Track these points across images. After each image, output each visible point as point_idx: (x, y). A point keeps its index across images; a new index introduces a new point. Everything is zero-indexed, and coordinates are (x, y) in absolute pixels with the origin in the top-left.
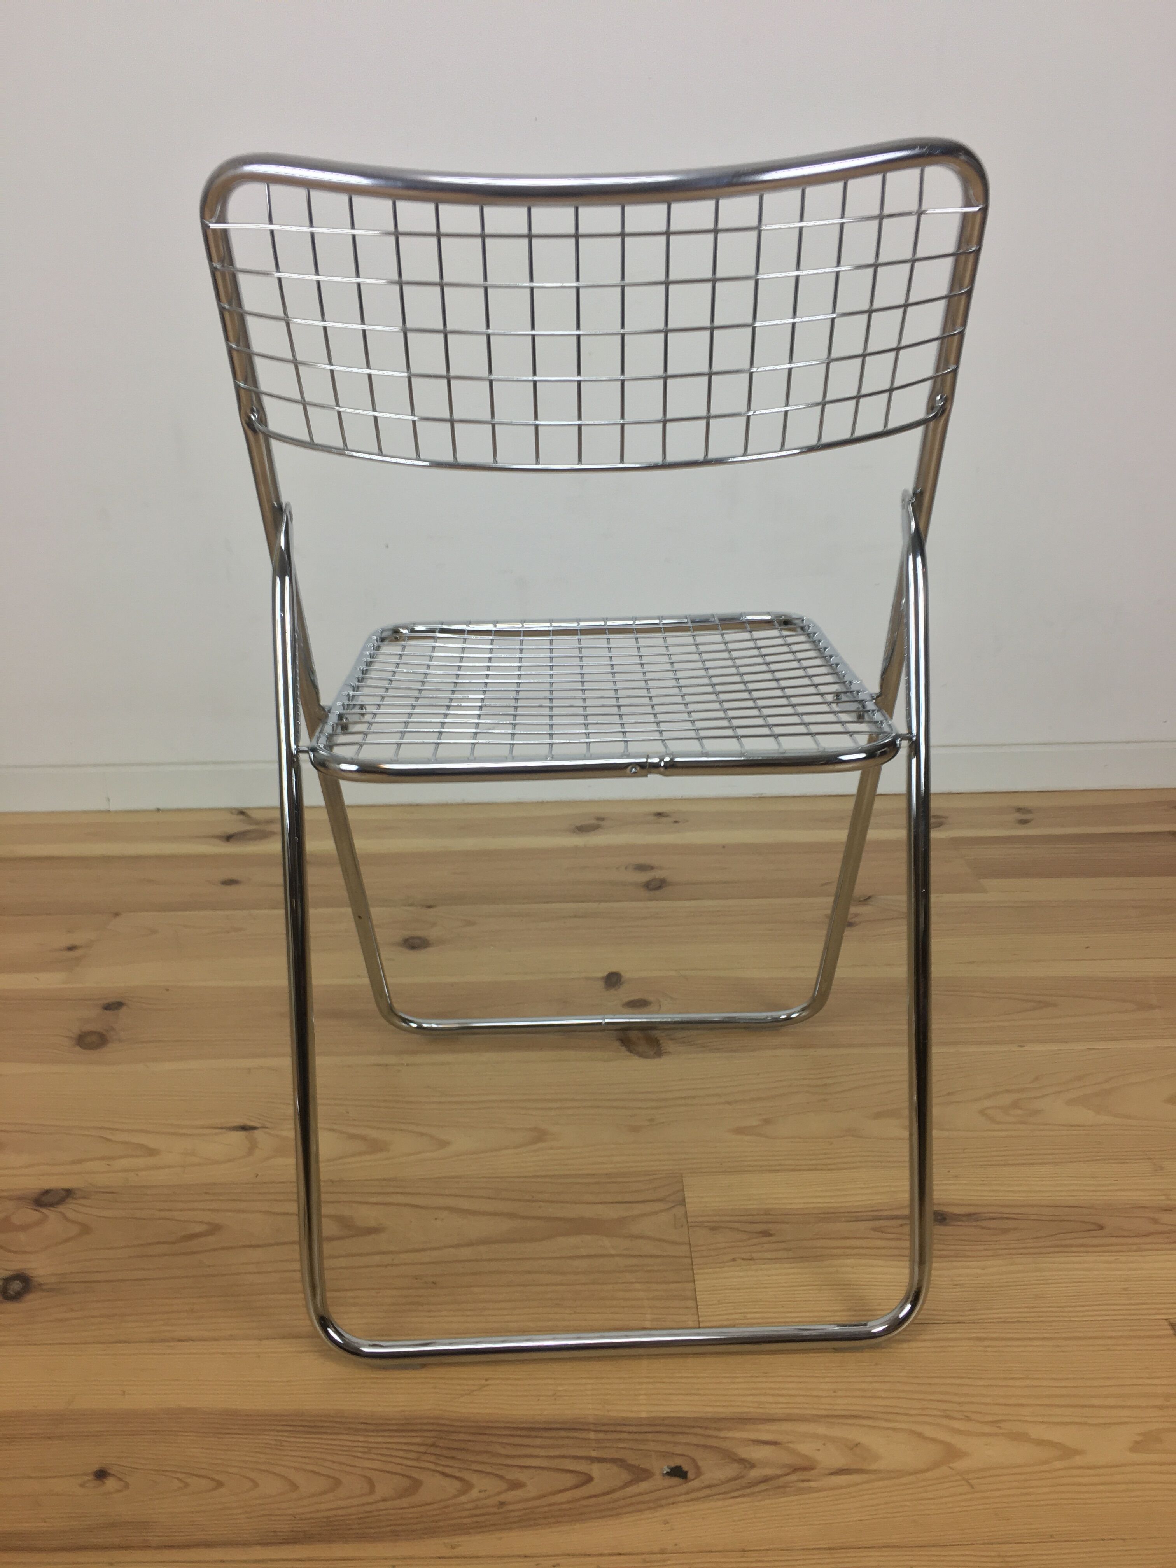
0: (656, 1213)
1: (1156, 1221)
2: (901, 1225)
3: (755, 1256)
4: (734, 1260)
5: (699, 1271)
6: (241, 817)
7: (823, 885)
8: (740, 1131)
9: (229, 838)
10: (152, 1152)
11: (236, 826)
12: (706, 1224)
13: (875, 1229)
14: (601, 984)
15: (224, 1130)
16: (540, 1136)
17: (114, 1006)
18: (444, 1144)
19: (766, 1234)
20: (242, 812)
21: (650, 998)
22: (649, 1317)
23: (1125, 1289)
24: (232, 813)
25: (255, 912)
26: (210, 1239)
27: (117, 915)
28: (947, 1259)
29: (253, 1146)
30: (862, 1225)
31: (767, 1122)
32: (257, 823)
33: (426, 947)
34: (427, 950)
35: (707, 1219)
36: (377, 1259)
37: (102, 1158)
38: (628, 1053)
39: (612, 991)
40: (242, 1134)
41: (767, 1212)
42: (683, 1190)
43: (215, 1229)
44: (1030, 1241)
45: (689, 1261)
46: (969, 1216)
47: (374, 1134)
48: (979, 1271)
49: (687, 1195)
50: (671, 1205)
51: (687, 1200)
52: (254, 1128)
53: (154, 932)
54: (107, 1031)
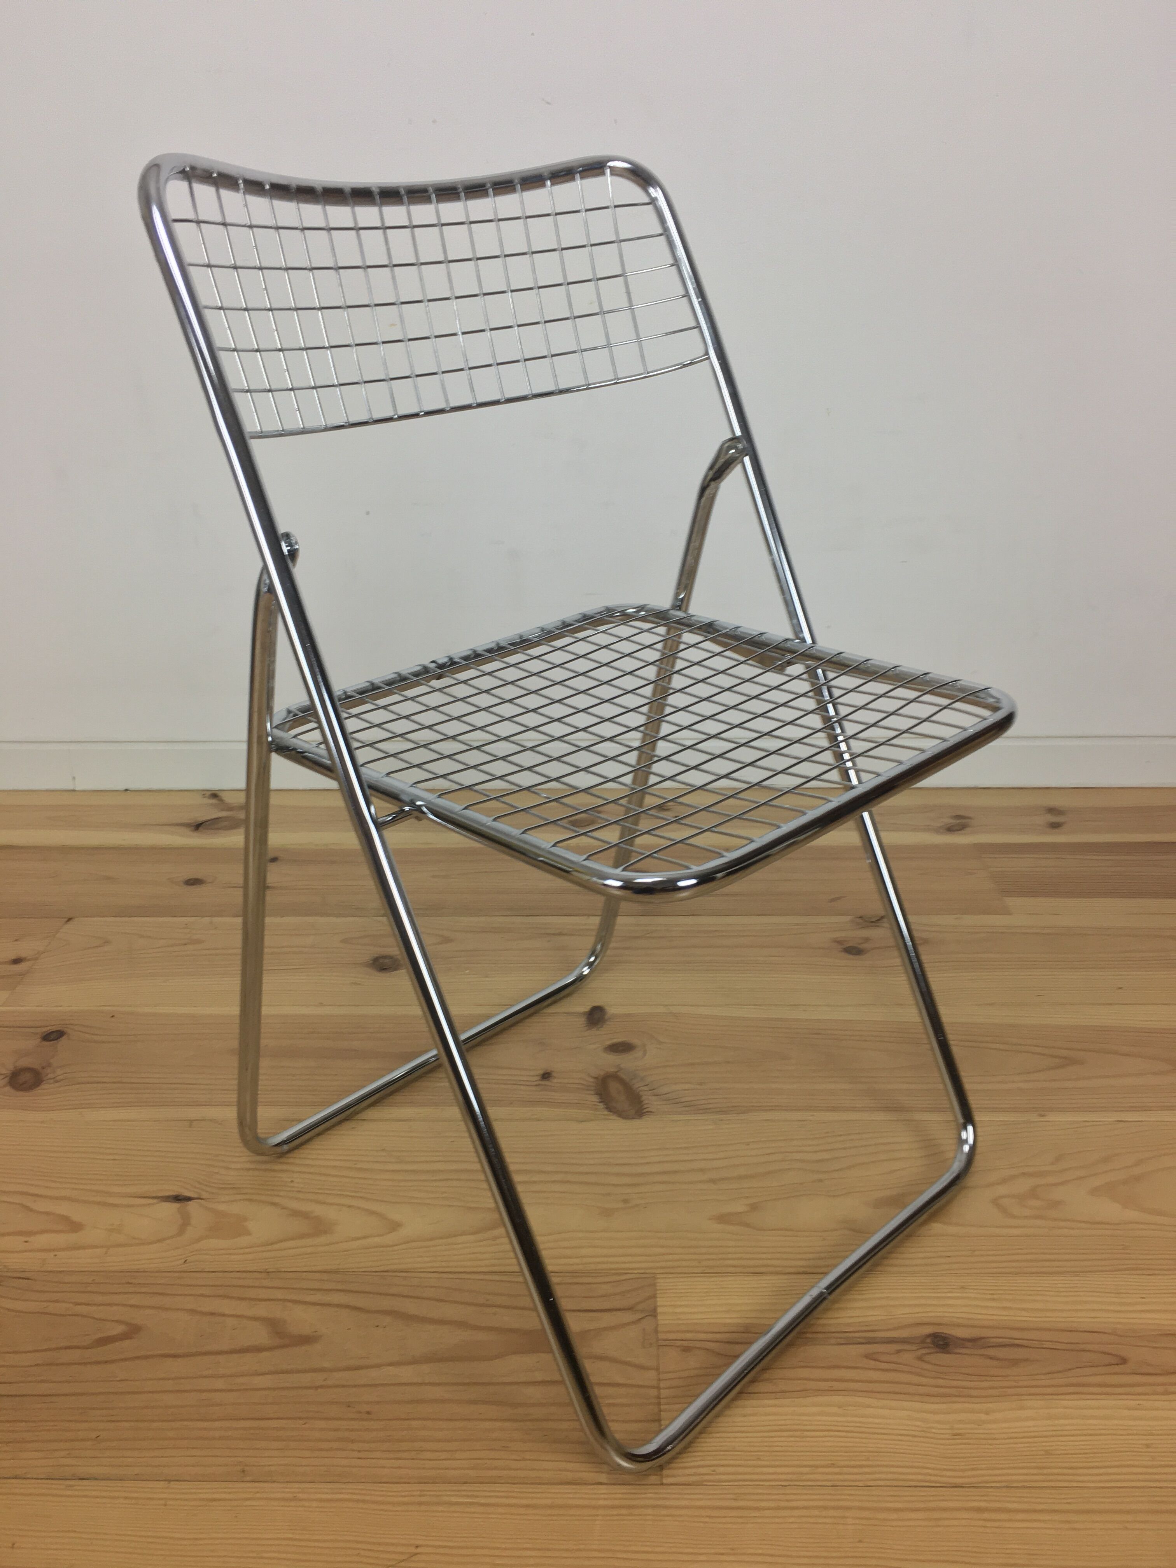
0: (622, 1326)
2: (898, 1352)
5: (667, 1409)
6: (214, 801)
7: (832, 900)
8: (722, 1219)
9: (198, 826)
10: (75, 1227)
11: (207, 812)
12: (679, 1343)
13: (867, 1356)
14: (582, 1020)
15: (155, 1201)
17: (54, 1036)
18: (395, 1226)
20: (214, 795)
21: (634, 1040)
24: (204, 796)
25: (216, 920)
26: (127, 1343)
27: (70, 919)
29: (185, 1222)
30: (853, 1350)
31: (754, 1208)
32: (230, 808)
33: (396, 969)
34: (397, 972)
35: (679, 1337)
36: (306, 1379)
37: (21, 1233)
39: (594, 1031)
40: (176, 1206)
42: (654, 1297)
43: (133, 1331)
44: (1042, 1377)
45: (653, 1392)
46: (974, 1341)
47: (318, 1210)
48: (983, 1417)
49: (658, 1304)
50: (639, 1316)
51: (659, 1310)
52: (189, 1199)
53: (107, 942)
54: (43, 1068)
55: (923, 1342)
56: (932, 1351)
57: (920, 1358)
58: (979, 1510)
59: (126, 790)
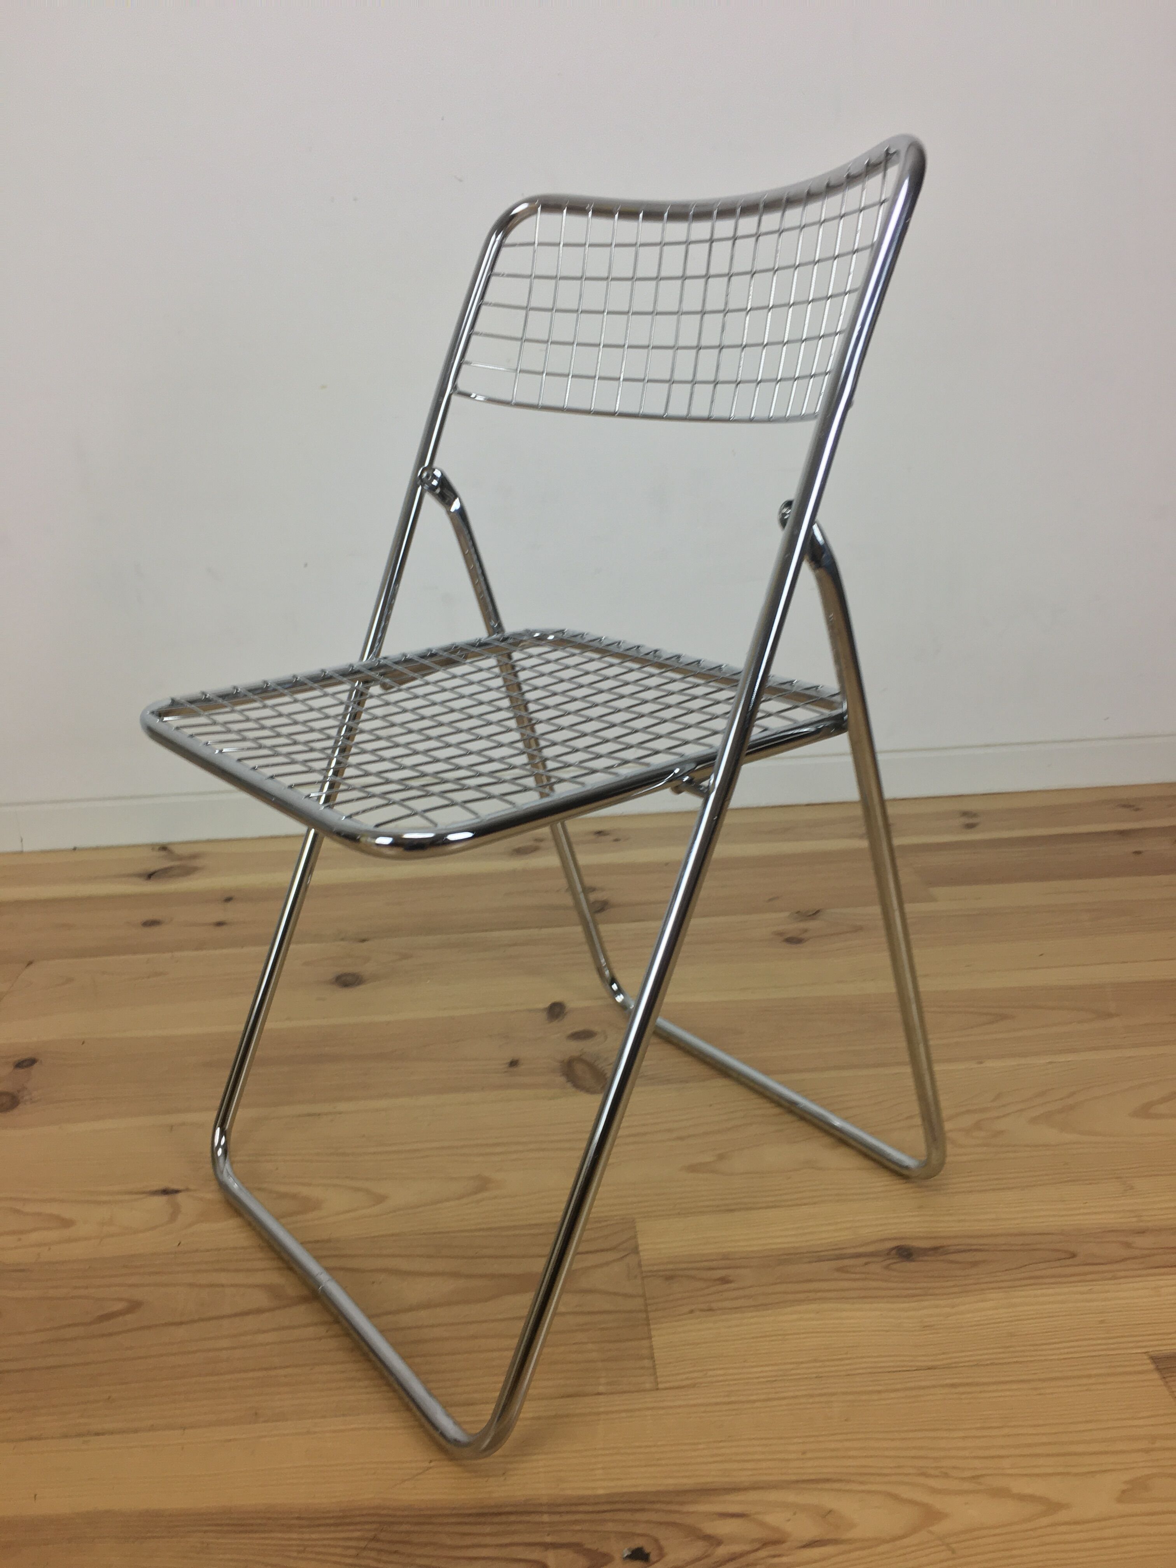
0: (607, 1264)
1: (1128, 1245)
2: (866, 1264)
3: (714, 1305)
4: (692, 1312)
5: (655, 1326)
6: (163, 853)
7: (771, 900)
8: (693, 1169)
9: (150, 876)
10: (66, 1223)
11: (158, 863)
12: (661, 1273)
13: (840, 1270)
14: (546, 1014)
15: (143, 1196)
16: (483, 1184)
17: (26, 1063)
18: (381, 1199)
19: (724, 1280)
20: (164, 848)
21: (596, 1028)
22: (603, 1381)
23: (1102, 1322)
24: (153, 849)
25: (178, 954)
26: (130, 1317)
27: (30, 963)
28: (915, 1299)
29: (175, 1212)
30: (825, 1266)
31: (721, 1157)
33: (359, 984)
34: (362, 987)
35: (662, 1267)
37: (13, 1233)
38: (574, 1089)
39: (556, 1023)
40: (164, 1199)
41: (725, 1257)
42: (635, 1237)
43: (134, 1306)
44: (1000, 1274)
45: (644, 1315)
46: (935, 1250)
47: (304, 1191)
48: (948, 1310)
49: (640, 1242)
50: (623, 1254)
51: (641, 1248)
52: (177, 1191)
53: (70, 980)
54: (19, 1091)
55: (888, 1254)
56: (898, 1260)
57: (887, 1267)
58: (953, 1386)
59: (75, 849)
